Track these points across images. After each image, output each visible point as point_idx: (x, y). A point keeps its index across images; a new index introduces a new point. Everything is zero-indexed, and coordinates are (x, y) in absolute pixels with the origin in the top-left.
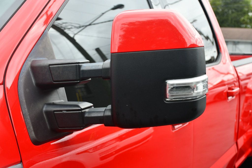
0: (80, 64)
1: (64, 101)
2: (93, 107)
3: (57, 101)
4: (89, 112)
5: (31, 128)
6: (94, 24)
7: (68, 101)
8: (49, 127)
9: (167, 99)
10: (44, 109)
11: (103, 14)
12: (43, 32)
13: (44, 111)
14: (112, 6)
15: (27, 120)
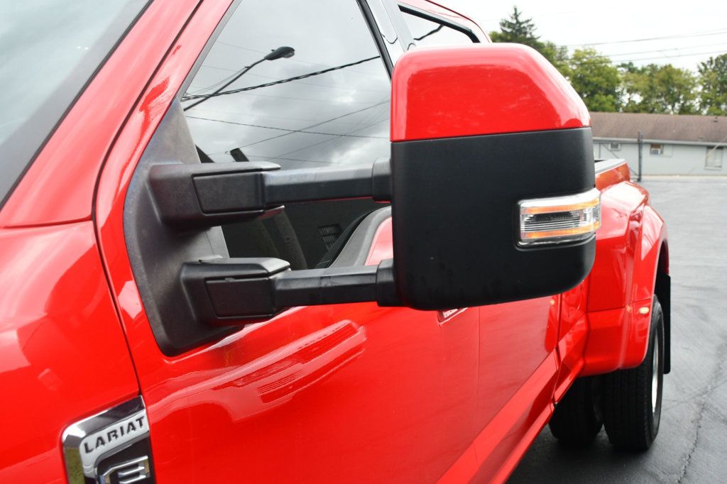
0: (263, 173)
1: (221, 257)
2: (290, 269)
3: (208, 258)
4: (285, 281)
5: (158, 318)
6: (227, 93)
7: (231, 256)
8: (194, 315)
9: (521, 243)
10: (183, 275)
11: (249, 68)
12: (171, 104)
13: (182, 281)
14: (269, 52)
15: (148, 299)
